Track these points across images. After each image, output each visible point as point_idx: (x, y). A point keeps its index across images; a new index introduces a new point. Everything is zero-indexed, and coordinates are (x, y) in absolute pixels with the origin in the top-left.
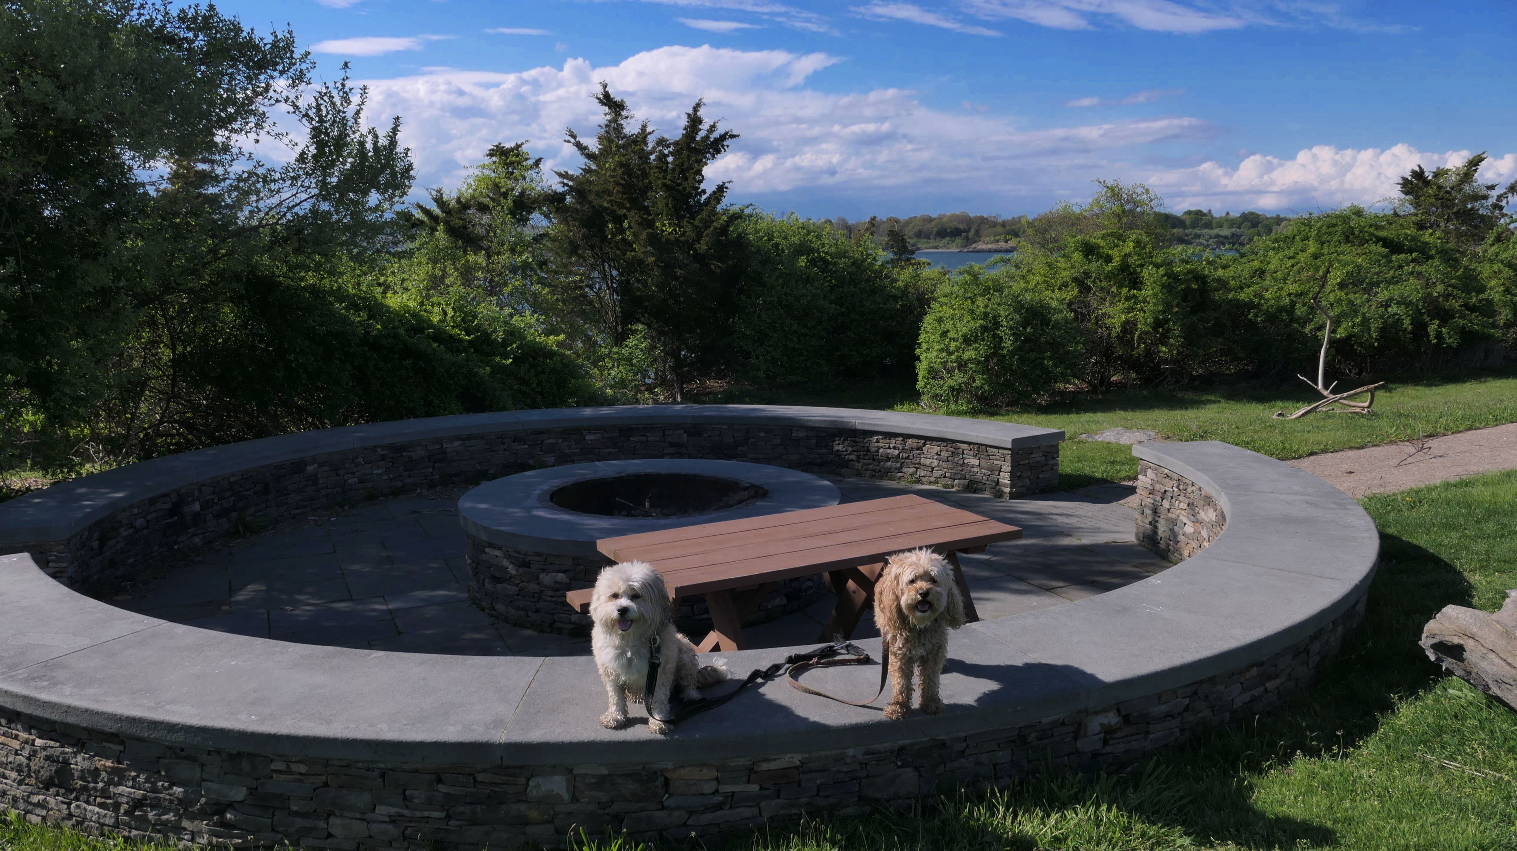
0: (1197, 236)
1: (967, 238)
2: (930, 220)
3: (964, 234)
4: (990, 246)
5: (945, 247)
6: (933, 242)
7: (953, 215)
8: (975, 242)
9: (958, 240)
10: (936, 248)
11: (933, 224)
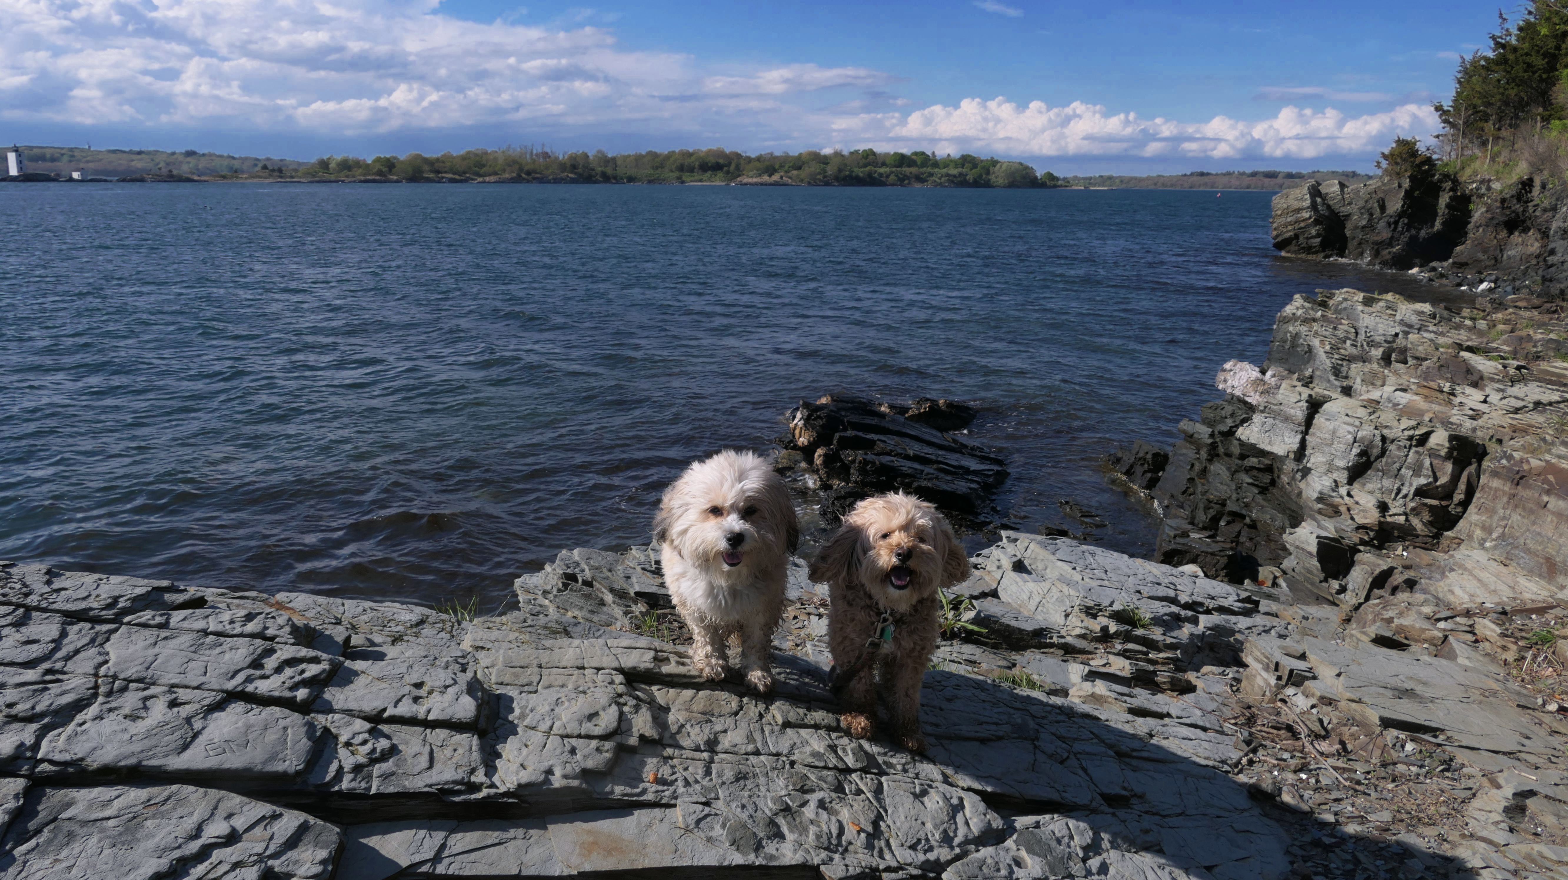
0: (931, 175)
1: (728, 172)
2: (690, 155)
3: (725, 169)
4: (755, 180)
5: (709, 180)
6: (697, 176)
7: (710, 151)
8: (739, 176)
9: (720, 174)
10: (701, 181)
11: (693, 158)
